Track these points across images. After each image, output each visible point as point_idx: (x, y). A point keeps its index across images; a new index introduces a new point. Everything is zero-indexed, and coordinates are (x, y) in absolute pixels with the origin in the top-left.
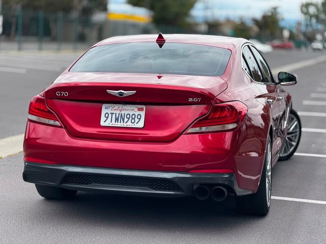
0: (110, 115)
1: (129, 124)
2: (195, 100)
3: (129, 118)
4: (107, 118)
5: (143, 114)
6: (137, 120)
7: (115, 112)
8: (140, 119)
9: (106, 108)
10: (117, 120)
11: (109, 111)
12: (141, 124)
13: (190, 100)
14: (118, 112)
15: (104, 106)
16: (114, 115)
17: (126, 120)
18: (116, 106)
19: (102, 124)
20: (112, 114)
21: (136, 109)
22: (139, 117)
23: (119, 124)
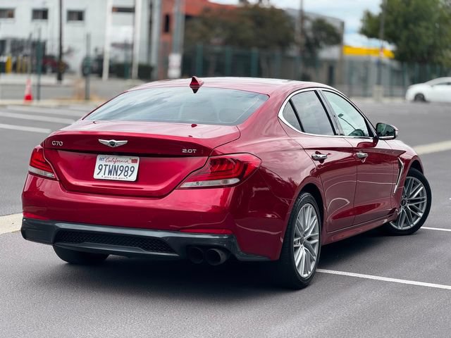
0: (104, 167)
1: (122, 178)
2: (190, 151)
3: (122, 171)
4: (101, 170)
5: (136, 166)
6: (130, 173)
7: (108, 164)
8: (133, 172)
9: (101, 159)
10: (110, 172)
11: (103, 163)
12: (133, 178)
13: (184, 151)
14: (111, 164)
15: (99, 157)
16: (108, 167)
17: (119, 172)
18: (111, 157)
19: (96, 176)
20: (106, 165)
21: (130, 161)
22: (132, 169)
23: (112, 177)
